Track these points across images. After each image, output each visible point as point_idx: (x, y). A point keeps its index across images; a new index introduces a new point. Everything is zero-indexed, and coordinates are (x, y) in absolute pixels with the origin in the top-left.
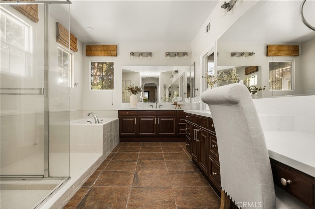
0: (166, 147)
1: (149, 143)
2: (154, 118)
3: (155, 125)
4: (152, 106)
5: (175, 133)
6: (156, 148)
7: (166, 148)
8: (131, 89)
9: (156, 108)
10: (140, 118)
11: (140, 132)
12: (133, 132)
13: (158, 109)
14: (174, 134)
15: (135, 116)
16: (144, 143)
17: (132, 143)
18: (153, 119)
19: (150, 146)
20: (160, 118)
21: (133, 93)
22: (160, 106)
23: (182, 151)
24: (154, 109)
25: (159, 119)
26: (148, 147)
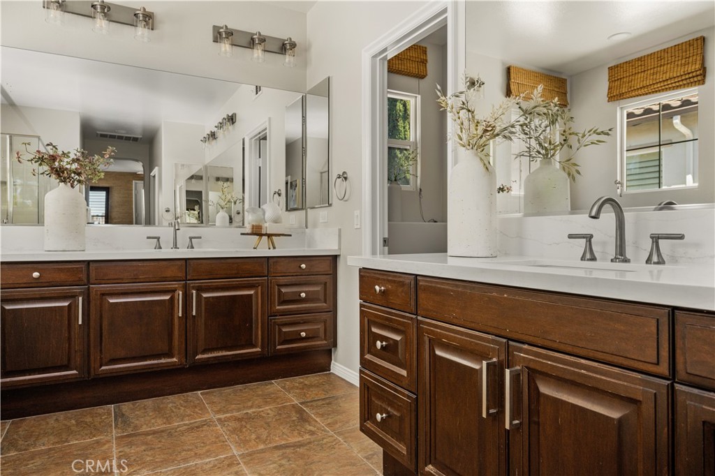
0: (236, 414)
1: (149, 402)
2: (173, 291)
3: (176, 321)
4: (158, 238)
5: (262, 348)
6: (192, 429)
7: (239, 420)
8: (53, 158)
9: (176, 246)
10: (103, 295)
11: (104, 361)
12: (65, 362)
13: (183, 253)
14: (259, 349)
15: (76, 289)
16: (126, 407)
17: (61, 415)
18: (167, 297)
19: (159, 425)
20: (200, 290)
21: (64, 181)
22: (191, 238)
23: (311, 428)
24: (167, 253)
25: (198, 296)
26: (154, 433)
